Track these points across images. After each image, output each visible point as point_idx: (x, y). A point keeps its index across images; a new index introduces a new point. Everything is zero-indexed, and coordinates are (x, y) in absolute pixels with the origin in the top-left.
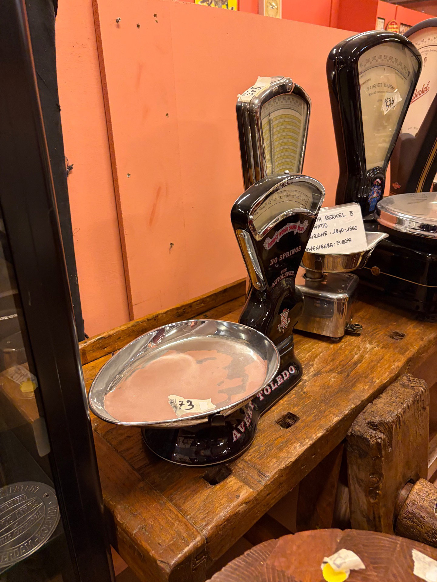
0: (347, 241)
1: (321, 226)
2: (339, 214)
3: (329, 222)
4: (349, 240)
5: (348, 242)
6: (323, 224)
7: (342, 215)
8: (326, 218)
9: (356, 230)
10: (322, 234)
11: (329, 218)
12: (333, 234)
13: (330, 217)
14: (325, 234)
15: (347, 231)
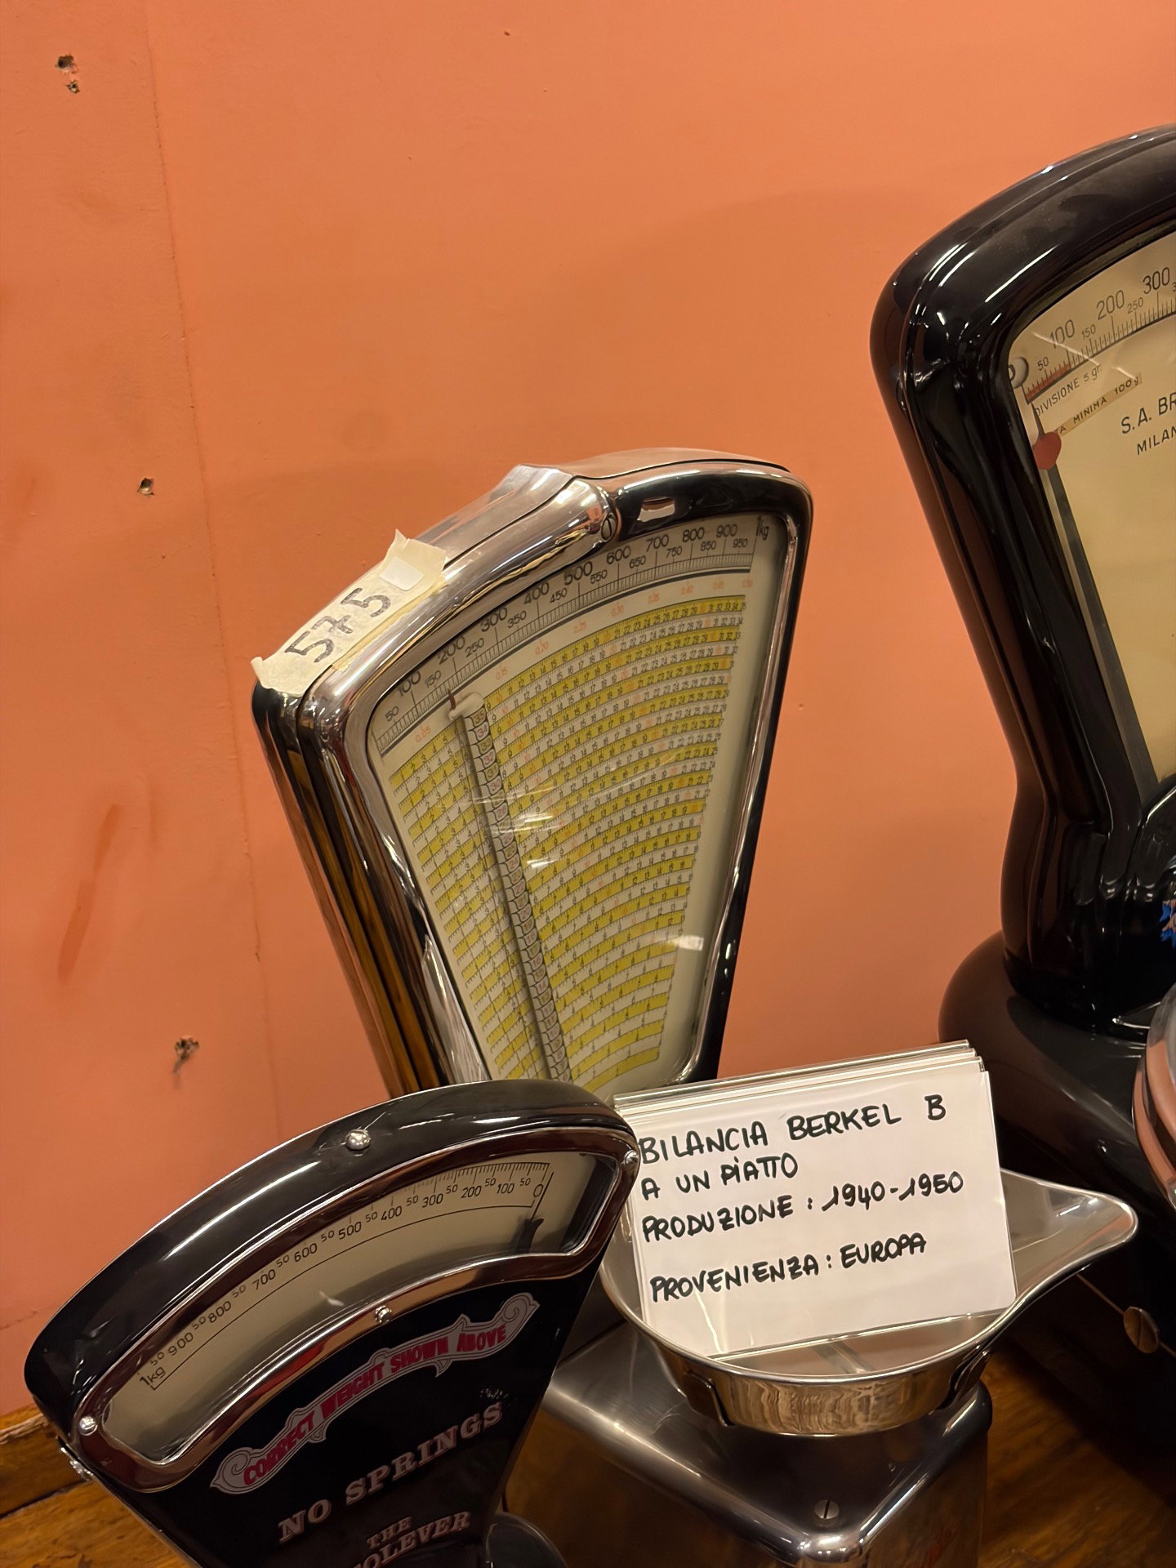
0: (900, 1247)
1: (760, 1167)
2: (865, 1110)
3: (804, 1146)
4: (913, 1246)
5: (906, 1250)
6: (774, 1159)
7: (881, 1115)
8: (792, 1129)
9: (957, 1190)
10: (762, 1210)
11: (810, 1131)
12: (825, 1208)
13: (815, 1124)
14: (781, 1208)
15: (902, 1198)
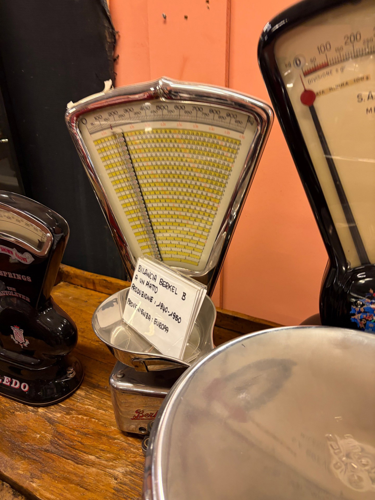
0: (164, 328)
1: (152, 286)
2: (173, 287)
3: (160, 287)
4: (166, 330)
5: (164, 330)
6: (155, 286)
7: (175, 291)
8: (160, 282)
9: (179, 322)
10: (148, 297)
11: (163, 284)
12: (157, 306)
13: (165, 283)
14: (151, 299)
15: (169, 315)
